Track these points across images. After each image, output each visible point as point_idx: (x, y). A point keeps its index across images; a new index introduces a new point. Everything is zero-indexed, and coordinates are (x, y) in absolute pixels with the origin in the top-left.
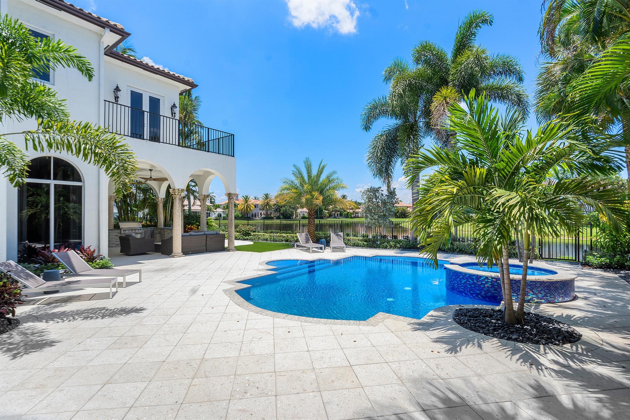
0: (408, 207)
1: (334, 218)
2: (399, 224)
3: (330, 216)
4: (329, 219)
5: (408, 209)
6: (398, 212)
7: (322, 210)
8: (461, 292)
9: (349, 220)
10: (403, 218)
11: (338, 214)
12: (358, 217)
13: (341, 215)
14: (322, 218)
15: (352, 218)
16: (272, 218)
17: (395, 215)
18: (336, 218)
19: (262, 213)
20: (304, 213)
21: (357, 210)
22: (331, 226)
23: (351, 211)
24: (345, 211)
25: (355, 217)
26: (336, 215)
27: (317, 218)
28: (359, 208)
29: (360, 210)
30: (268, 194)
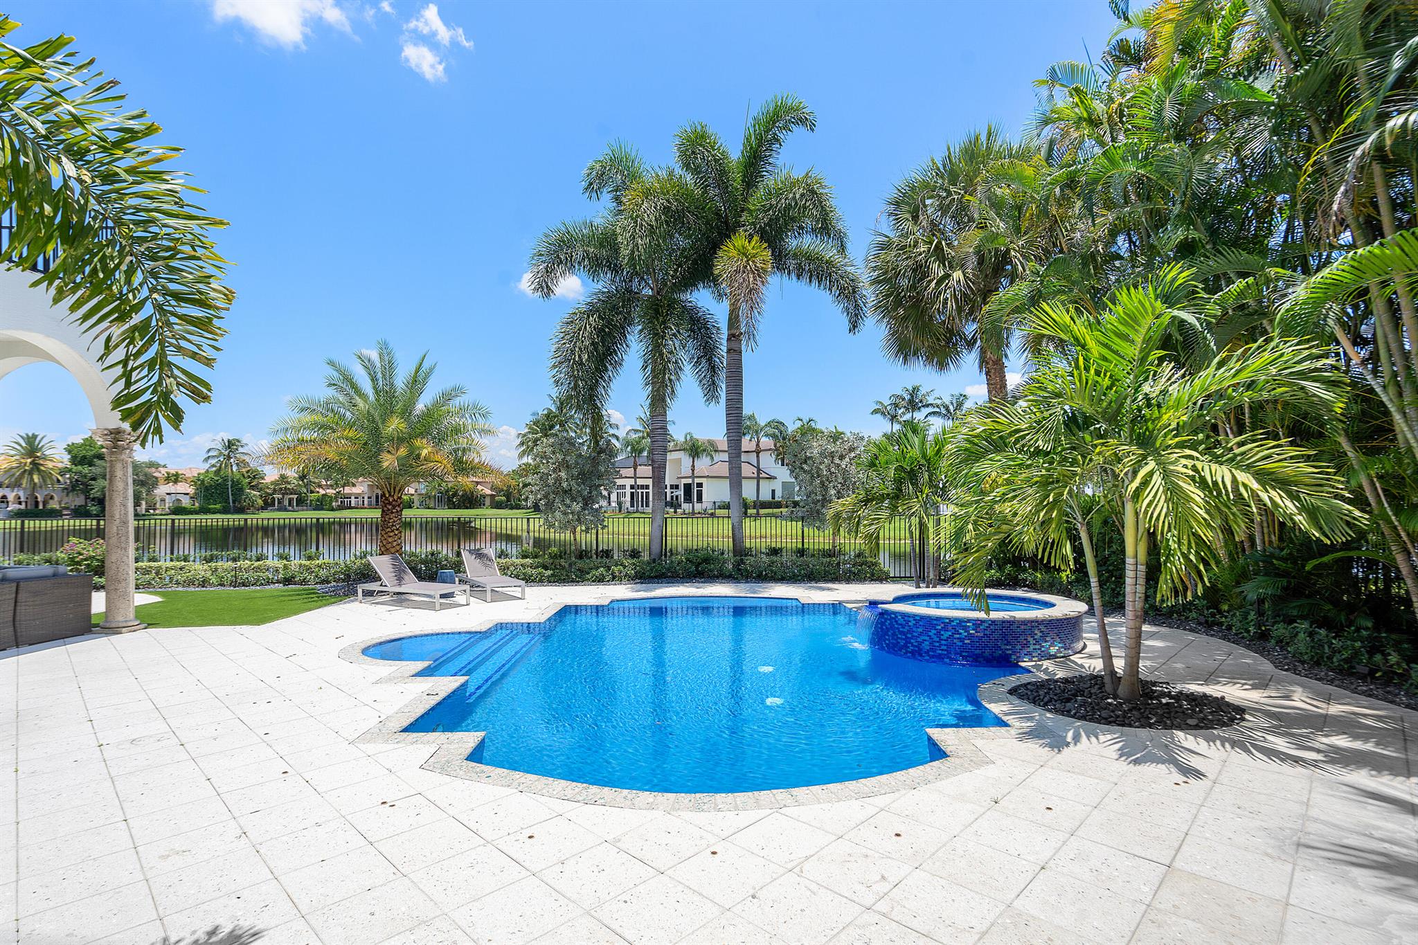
1: (279, 510)
2: (470, 522)
3: (268, 504)
4: (265, 515)
5: (478, 488)
6: (455, 494)
7: (241, 490)
8: (940, 658)
9: (325, 515)
10: (467, 508)
11: (290, 500)
12: (350, 508)
13: (301, 502)
14: (241, 510)
15: (333, 510)
16: (54, 515)
18: (286, 510)
20: (179, 497)
21: (347, 490)
22: (267, 531)
23: (331, 492)
24: (312, 492)
25: (341, 508)
26: (286, 503)
27: (225, 511)
28: (354, 485)
29: (356, 490)
30: (37, 436)
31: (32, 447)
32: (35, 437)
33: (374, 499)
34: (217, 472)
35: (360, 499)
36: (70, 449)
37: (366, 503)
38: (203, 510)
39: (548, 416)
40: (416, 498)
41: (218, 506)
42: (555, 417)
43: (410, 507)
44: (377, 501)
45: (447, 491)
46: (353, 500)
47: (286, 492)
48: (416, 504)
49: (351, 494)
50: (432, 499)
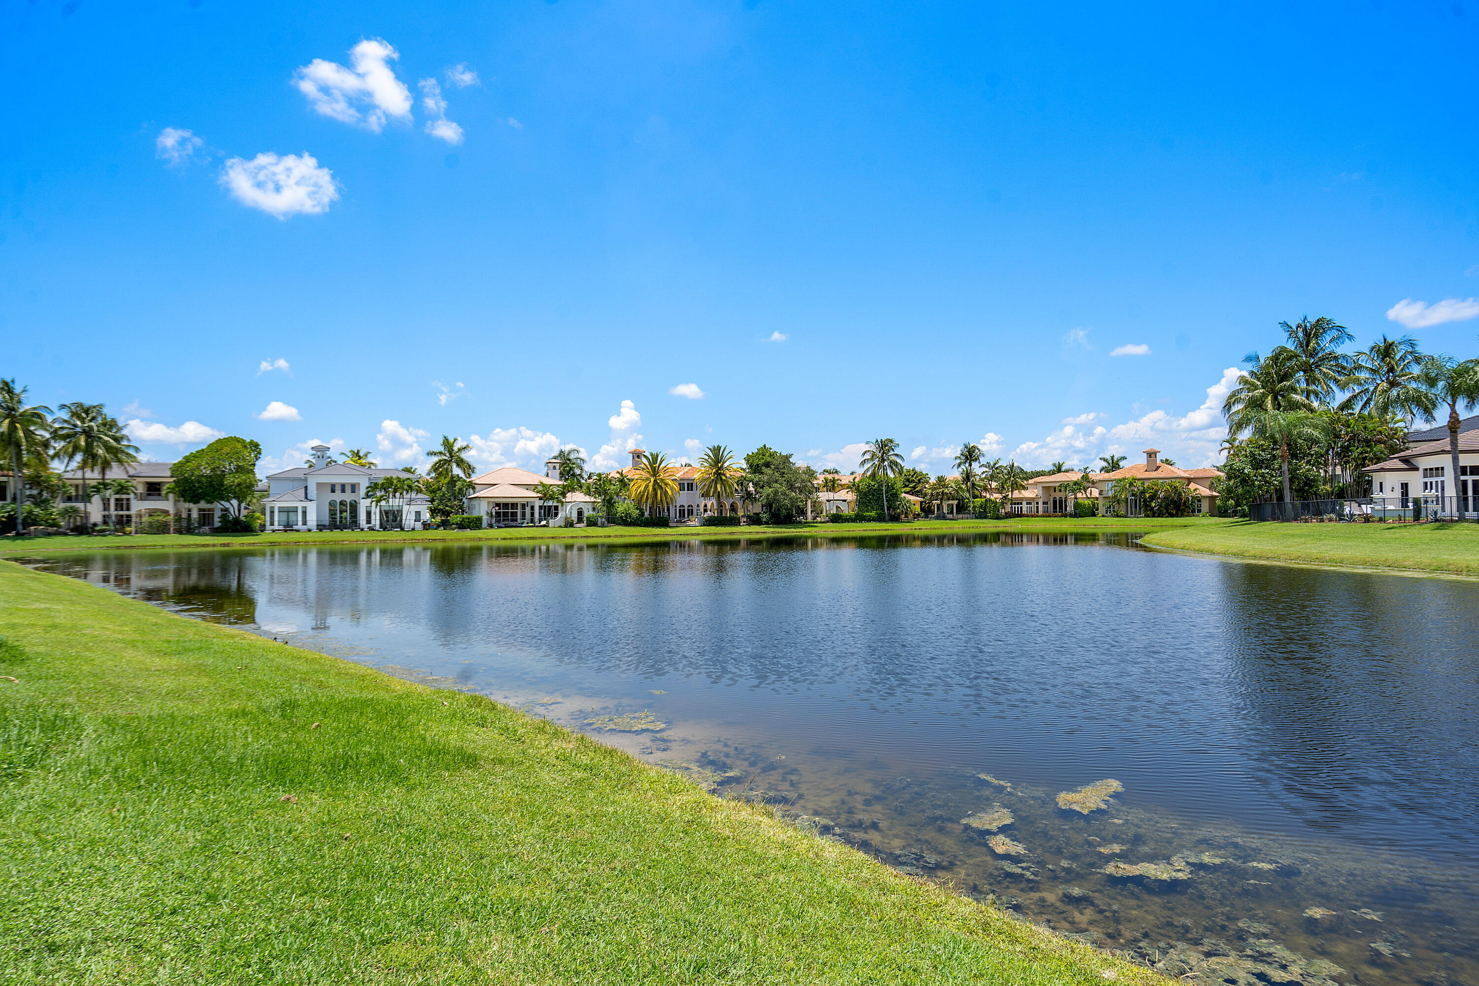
0: (1190, 480)
3: (927, 511)
5: (1193, 486)
6: (1153, 497)
7: (896, 495)
10: (1172, 516)
11: (950, 507)
12: (1020, 515)
13: (962, 508)
14: (895, 519)
15: (998, 518)
16: (733, 521)
17: (1146, 506)
18: (944, 518)
19: (709, 507)
20: (840, 504)
21: (1016, 494)
24: (975, 497)
25: (1008, 516)
27: (880, 519)
28: (1024, 488)
29: (1026, 494)
30: (720, 448)
31: (717, 457)
32: (719, 448)
33: (1051, 505)
34: (873, 476)
35: (1034, 505)
36: (748, 459)
37: (1040, 509)
38: (859, 518)
39: (1275, 359)
40: (1101, 502)
41: (873, 514)
42: (1290, 358)
43: (1094, 515)
44: (1055, 508)
45: (1143, 492)
46: (1024, 506)
47: (943, 496)
48: (1102, 510)
49: (1022, 499)
50: (1123, 504)
